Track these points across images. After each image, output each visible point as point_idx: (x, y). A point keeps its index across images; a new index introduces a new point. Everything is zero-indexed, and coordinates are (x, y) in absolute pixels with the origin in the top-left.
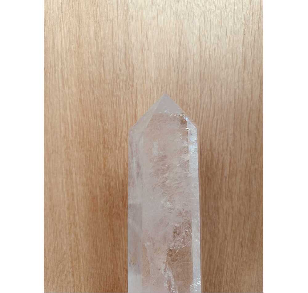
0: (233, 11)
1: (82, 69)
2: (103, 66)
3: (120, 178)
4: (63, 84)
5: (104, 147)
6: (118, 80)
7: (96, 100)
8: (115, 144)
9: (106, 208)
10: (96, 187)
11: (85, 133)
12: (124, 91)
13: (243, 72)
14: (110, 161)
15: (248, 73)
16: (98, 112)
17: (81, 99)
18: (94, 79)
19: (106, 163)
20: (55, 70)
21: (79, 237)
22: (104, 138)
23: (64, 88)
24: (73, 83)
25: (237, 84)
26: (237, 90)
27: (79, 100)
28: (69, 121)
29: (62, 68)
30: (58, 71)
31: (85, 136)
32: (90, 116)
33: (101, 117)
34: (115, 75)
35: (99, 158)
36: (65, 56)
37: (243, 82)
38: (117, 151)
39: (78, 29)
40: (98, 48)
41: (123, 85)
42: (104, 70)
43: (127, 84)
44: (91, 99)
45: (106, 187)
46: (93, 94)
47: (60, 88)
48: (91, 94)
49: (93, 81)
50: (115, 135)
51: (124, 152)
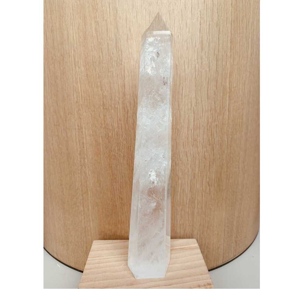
0: (191, 9)
1: (87, 54)
2: (102, 52)
3: (115, 130)
4: (75, 66)
5: (104, 108)
6: (112, 61)
7: (97, 75)
8: (111, 106)
9: (106, 152)
10: (99, 137)
11: (90, 98)
12: (116, 68)
13: (201, 52)
14: (108, 118)
15: (205, 53)
16: (99, 84)
17: (87, 75)
18: (96, 61)
19: (106, 119)
20: (69, 56)
21: (88, 175)
22: (103, 102)
23: (76, 68)
24: (82, 64)
25: (196, 61)
26: (197, 66)
27: (86, 76)
28: (80, 90)
29: (74, 54)
30: (71, 56)
31: (91, 101)
32: (93, 86)
33: (101, 87)
34: (110, 58)
35: (101, 116)
36: (76, 46)
37: (202, 59)
38: (113, 111)
39: (84, 27)
40: (98, 39)
41: (115, 63)
42: (102, 54)
43: (118, 63)
44: (94, 75)
45: (106, 137)
46: (95, 71)
47: (73, 68)
48: (94, 71)
49: (95, 62)
50: (111, 100)
51: (117, 111)
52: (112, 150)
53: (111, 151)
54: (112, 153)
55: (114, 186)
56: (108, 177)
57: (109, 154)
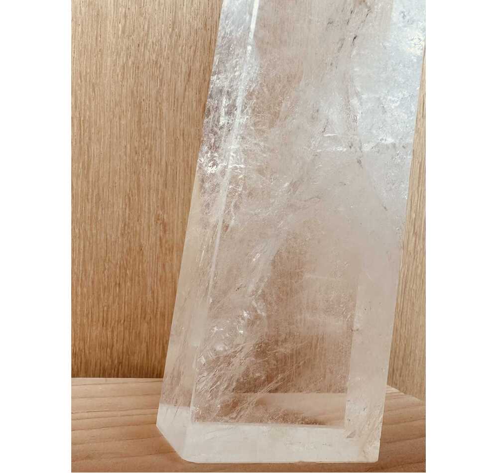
52: (150, 43)
53: (146, 45)
54: (147, 53)
55: (142, 178)
56: (124, 143)
57: (136, 57)
